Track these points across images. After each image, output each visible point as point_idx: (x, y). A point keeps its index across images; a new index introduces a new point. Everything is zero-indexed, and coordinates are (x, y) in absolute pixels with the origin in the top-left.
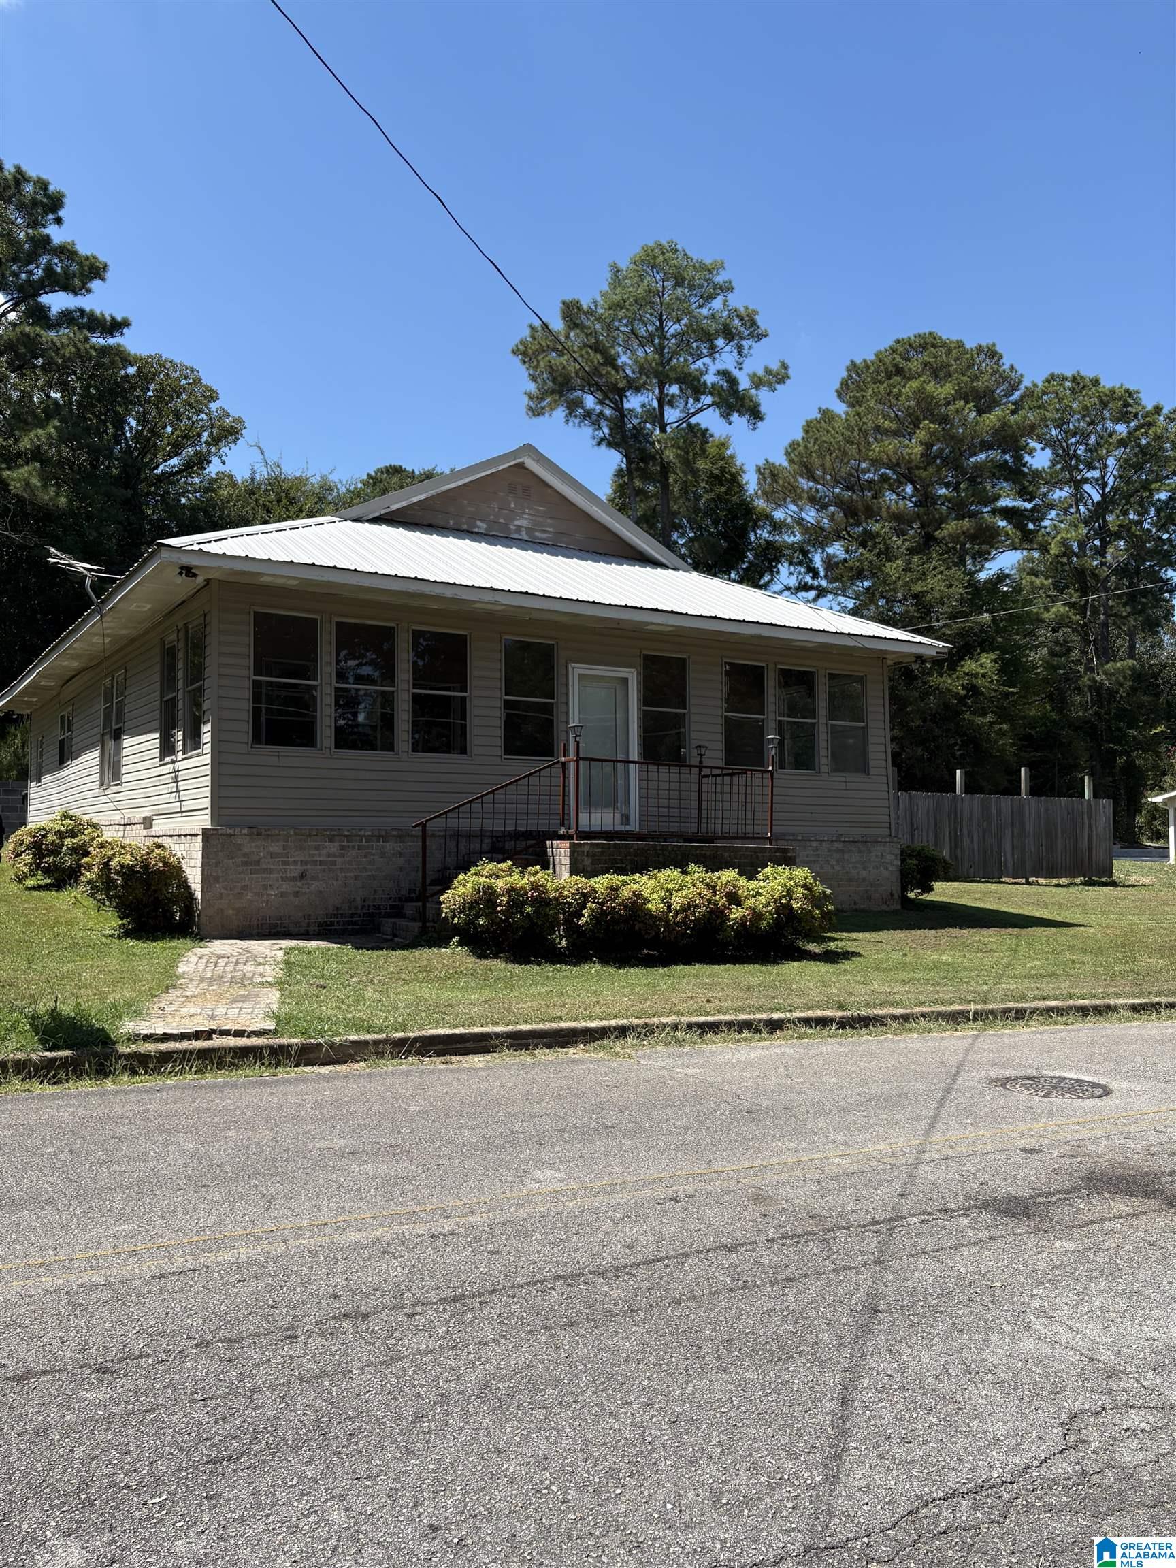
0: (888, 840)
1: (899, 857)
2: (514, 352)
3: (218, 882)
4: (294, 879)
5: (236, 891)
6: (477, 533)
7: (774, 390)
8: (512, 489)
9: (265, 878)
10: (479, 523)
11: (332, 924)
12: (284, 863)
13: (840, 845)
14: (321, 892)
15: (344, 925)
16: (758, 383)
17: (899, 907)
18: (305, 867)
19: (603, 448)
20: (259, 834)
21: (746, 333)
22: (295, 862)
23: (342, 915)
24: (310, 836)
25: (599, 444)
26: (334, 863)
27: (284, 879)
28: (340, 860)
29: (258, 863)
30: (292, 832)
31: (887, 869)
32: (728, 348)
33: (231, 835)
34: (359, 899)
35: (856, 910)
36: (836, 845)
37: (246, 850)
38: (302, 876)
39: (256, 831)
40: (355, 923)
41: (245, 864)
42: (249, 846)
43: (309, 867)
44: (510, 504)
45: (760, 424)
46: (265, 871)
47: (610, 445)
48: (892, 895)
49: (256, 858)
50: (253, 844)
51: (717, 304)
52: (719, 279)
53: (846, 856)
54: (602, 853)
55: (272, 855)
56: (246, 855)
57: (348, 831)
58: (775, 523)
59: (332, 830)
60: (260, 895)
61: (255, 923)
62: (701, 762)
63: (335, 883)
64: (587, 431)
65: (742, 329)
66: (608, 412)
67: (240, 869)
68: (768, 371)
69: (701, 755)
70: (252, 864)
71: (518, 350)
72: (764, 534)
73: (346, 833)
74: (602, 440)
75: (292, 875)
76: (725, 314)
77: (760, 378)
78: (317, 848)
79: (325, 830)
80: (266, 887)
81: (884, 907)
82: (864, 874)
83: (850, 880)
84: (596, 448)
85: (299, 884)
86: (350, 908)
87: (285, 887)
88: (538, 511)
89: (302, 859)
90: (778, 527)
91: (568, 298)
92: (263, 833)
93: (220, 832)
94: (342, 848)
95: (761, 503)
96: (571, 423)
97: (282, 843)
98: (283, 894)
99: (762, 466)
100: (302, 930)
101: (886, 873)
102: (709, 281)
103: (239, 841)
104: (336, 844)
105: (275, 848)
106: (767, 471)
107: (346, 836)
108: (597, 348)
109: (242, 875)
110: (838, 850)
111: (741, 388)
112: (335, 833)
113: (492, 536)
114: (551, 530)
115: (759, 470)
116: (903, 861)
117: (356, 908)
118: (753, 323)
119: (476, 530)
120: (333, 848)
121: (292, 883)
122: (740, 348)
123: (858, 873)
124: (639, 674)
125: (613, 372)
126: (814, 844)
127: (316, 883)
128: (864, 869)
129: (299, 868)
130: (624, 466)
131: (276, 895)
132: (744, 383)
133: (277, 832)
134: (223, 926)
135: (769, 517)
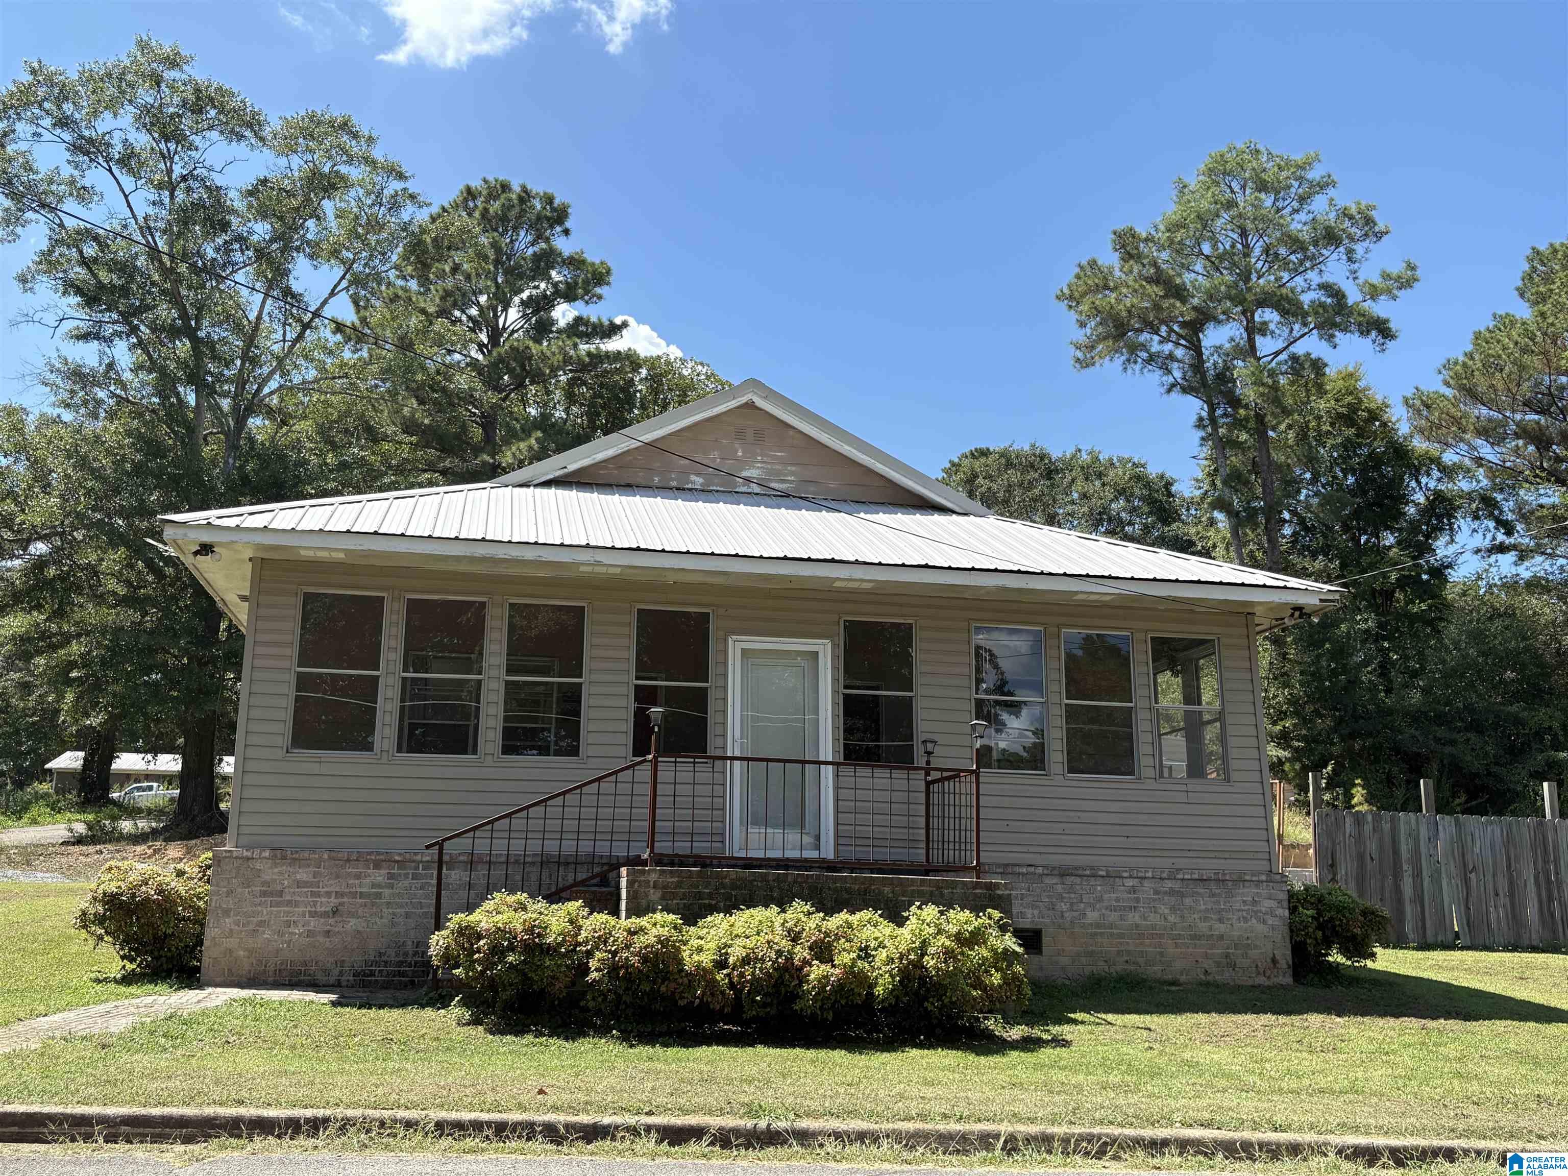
0: (1264, 878)
1: (1286, 904)
2: (1058, 298)
3: (229, 917)
4: (325, 914)
5: (251, 927)
6: (690, 490)
7: (1395, 298)
8: (740, 434)
9: (289, 912)
10: (693, 478)
11: (372, 974)
12: (313, 894)
13: (1177, 886)
14: (359, 932)
15: (388, 975)
16: (1374, 293)
17: (1289, 980)
18: (340, 900)
19: (1176, 395)
20: (284, 858)
21: (1359, 233)
22: (328, 894)
23: (386, 962)
24: (348, 860)
25: (1169, 391)
26: (379, 895)
27: (313, 914)
28: (387, 892)
29: (281, 893)
30: (326, 856)
31: (1264, 922)
32: (1335, 256)
33: (248, 859)
34: (410, 943)
35: (1207, 984)
36: (1169, 884)
37: (266, 877)
38: (335, 912)
39: (280, 854)
40: (400, 974)
41: (264, 894)
42: (270, 872)
43: (345, 900)
44: (737, 452)
45: (1390, 344)
46: (289, 904)
47: (1185, 390)
48: (1274, 961)
49: (279, 888)
50: (276, 870)
51: (1319, 204)
52: (1315, 174)
53: (1188, 901)
54: (679, 885)
55: (299, 884)
56: (266, 883)
57: (400, 854)
58: (1444, 468)
59: (378, 853)
60: (280, 933)
61: (272, 968)
62: (928, 763)
63: (378, 920)
64: (1154, 378)
65: (1353, 230)
66: (1180, 353)
67: (258, 900)
68: (1386, 276)
69: (929, 753)
70: (273, 894)
71: (1064, 294)
72: (1431, 482)
73: (397, 858)
74: (1173, 386)
75: (323, 909)
76: (1332, 216)
77: (1373, 286)
78: (358, 876)
79: (370, 854)
80: (288, 924)
81: (1261, 980)
82: (1221, 928)
83: (1195, 937)
84: (1165, 396)
85: (331, 921)
86: (397, 955)
87: (313, 923)
88: (777, 457)
89: (337, 889)
90: (1448, 472)
91: (1119, 227)
92: (289, 856)
93: (235, 854)
94: (391, 876)
95: (1419, 445)
96: (1129, 371)
97: (312, 869)
98: (310, 934)
99: (1409, 395)
100: (332, 980)
101: (1260, 928)
102: (1300, 179)
103: (258, 866)
104: (383, 872)
105: (303, 875)
106: (1418, 403)
107: (398, 862)
108: (1158, 278)
109: (260, 908)
110: (1171, 892)
111: (1350, 302)
112: (382, 857)
113: (711, 491)
114: (793, 478)
115: (1406, 402)
116: (1293, 910)
117: (406, 954)
118: (1369, 221)
119: (690, 486)
120: (379, 876)
121: (322, 920)
122: (1350, 252)
123: (1211, 928)
124: (835, 646)
125: (1178, 304)
126: (1130, 883)
127: (353, 921)
128: (1221, 920)
129: (334, 901)
130: (1204, 414)
131: (300, 935)
132: (1353, 296)
133: (306, 855)
134: (230, 970)
135: (1437, 461)
